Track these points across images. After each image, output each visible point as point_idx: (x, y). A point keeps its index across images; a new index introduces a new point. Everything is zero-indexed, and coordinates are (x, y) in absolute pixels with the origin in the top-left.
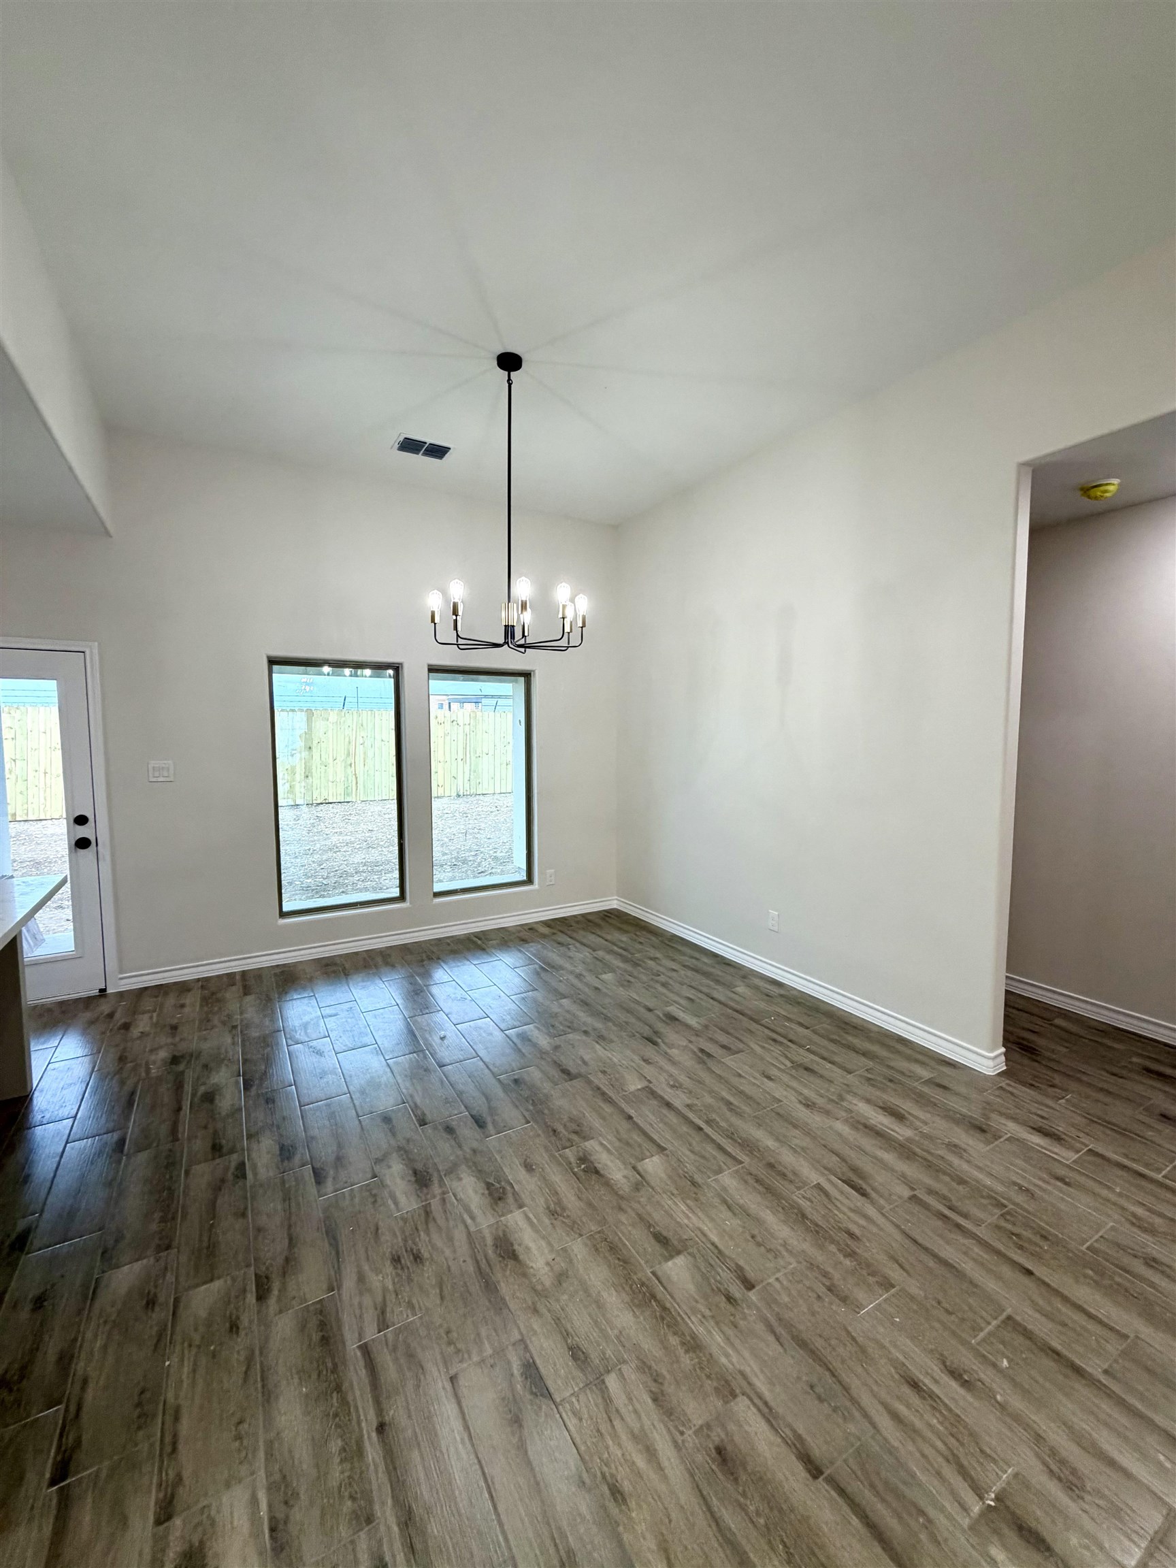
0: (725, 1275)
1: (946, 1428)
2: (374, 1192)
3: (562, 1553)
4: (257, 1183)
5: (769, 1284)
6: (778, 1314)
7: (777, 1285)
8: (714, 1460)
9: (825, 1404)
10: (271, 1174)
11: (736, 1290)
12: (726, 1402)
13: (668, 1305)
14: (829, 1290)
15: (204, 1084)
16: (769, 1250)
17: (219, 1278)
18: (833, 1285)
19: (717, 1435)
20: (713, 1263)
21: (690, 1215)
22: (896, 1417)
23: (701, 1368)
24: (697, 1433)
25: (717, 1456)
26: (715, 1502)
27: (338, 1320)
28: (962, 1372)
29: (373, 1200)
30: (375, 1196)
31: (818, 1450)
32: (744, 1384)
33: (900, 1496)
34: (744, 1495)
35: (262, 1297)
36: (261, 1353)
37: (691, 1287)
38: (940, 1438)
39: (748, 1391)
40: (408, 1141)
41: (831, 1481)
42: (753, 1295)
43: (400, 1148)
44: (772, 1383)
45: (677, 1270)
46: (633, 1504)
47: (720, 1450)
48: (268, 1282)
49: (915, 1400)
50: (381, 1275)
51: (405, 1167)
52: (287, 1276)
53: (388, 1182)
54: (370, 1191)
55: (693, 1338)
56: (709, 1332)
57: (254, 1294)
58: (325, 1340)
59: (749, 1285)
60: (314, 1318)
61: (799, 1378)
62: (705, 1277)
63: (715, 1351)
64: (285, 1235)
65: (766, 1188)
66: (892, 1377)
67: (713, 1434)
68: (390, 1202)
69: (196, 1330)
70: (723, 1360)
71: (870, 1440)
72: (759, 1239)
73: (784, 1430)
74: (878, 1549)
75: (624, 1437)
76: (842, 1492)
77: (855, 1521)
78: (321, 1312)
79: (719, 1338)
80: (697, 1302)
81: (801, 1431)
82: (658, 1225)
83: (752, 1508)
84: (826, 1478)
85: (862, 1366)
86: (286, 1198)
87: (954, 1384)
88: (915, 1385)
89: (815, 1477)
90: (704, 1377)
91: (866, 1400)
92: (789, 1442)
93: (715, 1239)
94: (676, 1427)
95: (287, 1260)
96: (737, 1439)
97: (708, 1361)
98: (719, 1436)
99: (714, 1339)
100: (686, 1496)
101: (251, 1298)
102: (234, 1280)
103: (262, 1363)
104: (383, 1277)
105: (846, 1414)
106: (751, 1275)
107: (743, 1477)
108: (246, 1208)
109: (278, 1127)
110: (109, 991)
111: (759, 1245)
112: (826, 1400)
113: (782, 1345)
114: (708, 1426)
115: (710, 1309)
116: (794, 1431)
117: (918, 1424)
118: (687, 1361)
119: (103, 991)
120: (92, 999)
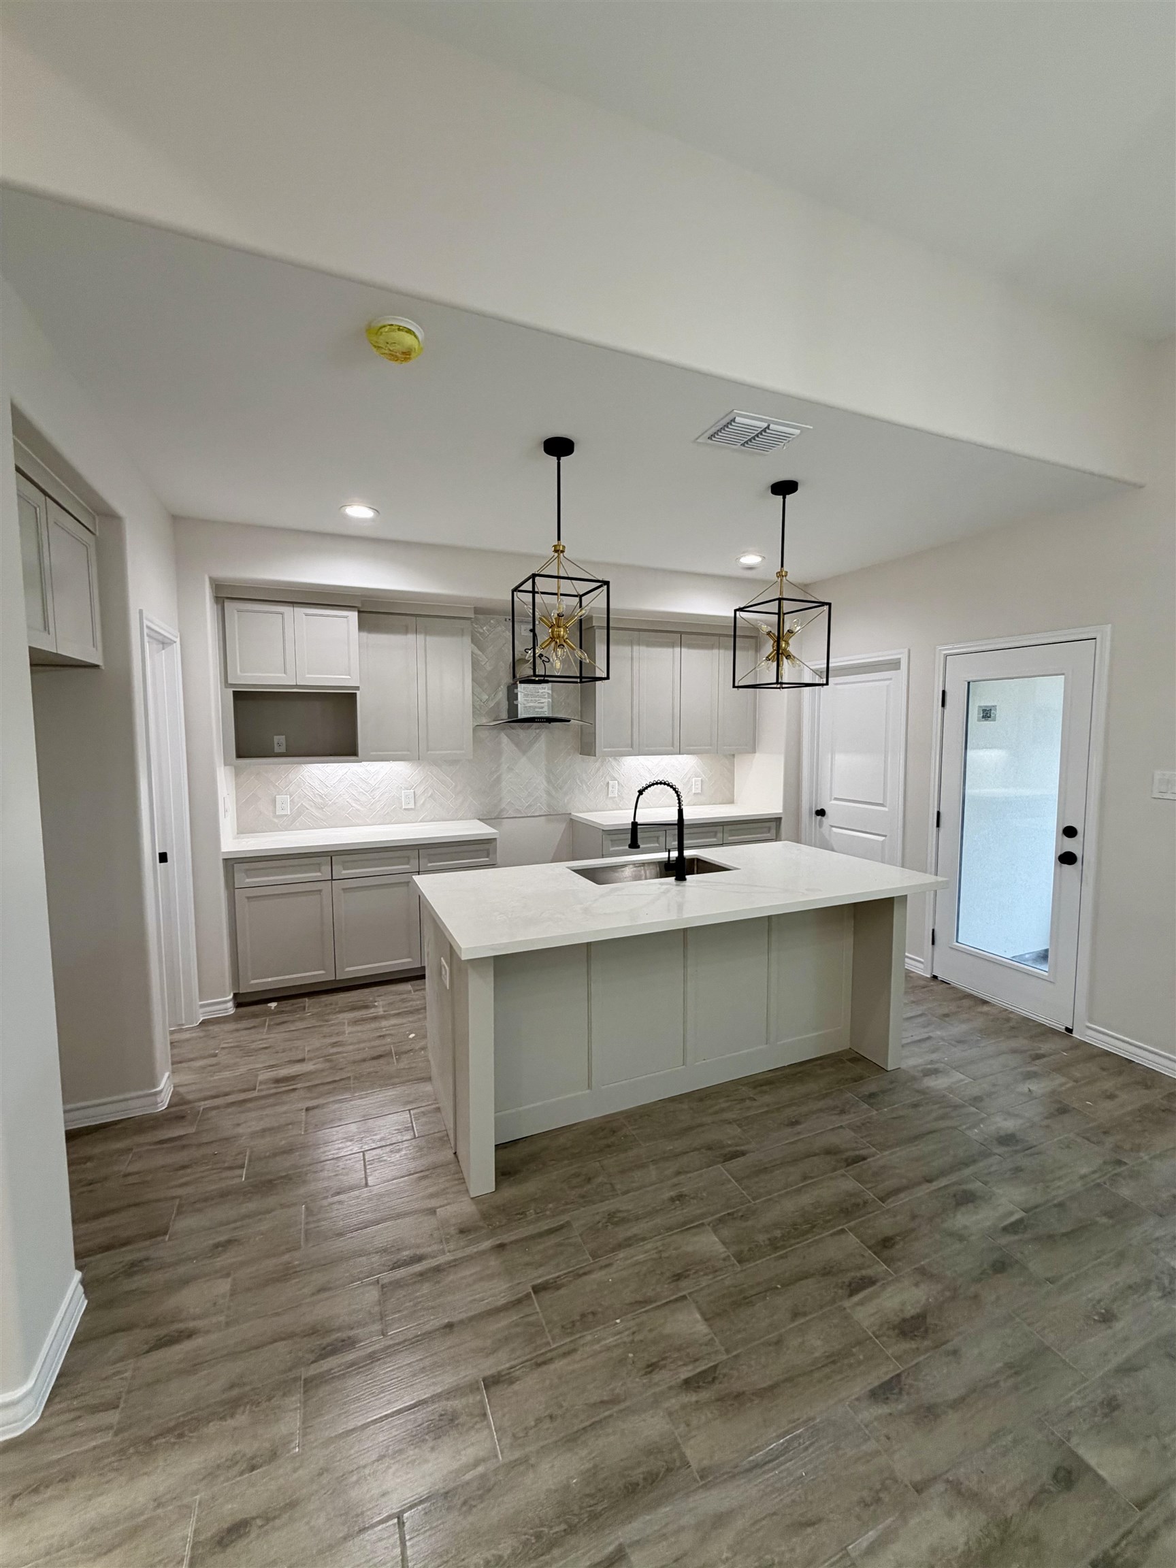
2: (885, 1496)
4: (849, 1311)
10: (865, 1324)
15: (985, 1183)
17: (710, 1326)
27: (658, 1503)
29: (868, 1500)
30: (878, 1500)
35: (688, 1384)
36: (621, 1411)
40: (1035, 1540)
43: (1005, 1525)
48: (709, 1382)
50: (729, 1555)
51: (961, 1548)
52: (719, 1403)
53: (913, 1522)
54: (885, 1488)
57: (690, 1374)
58: (632, 1490)
60: (661, 1463)
64: (775, 1379)
68: (872, 1535)
69: (650, 1331)
78: (669, 1470)
86: (833, 1359)
95: (739, 1396)
101: (686, 1373)
102: (710, 1342)
103: (611, 1416)
104: (727, 1559)
108: (805, 1314)
109: (953, 1298)
110: (1075, 1035)
119: (1069, 1030)
120: (1053, 1032)
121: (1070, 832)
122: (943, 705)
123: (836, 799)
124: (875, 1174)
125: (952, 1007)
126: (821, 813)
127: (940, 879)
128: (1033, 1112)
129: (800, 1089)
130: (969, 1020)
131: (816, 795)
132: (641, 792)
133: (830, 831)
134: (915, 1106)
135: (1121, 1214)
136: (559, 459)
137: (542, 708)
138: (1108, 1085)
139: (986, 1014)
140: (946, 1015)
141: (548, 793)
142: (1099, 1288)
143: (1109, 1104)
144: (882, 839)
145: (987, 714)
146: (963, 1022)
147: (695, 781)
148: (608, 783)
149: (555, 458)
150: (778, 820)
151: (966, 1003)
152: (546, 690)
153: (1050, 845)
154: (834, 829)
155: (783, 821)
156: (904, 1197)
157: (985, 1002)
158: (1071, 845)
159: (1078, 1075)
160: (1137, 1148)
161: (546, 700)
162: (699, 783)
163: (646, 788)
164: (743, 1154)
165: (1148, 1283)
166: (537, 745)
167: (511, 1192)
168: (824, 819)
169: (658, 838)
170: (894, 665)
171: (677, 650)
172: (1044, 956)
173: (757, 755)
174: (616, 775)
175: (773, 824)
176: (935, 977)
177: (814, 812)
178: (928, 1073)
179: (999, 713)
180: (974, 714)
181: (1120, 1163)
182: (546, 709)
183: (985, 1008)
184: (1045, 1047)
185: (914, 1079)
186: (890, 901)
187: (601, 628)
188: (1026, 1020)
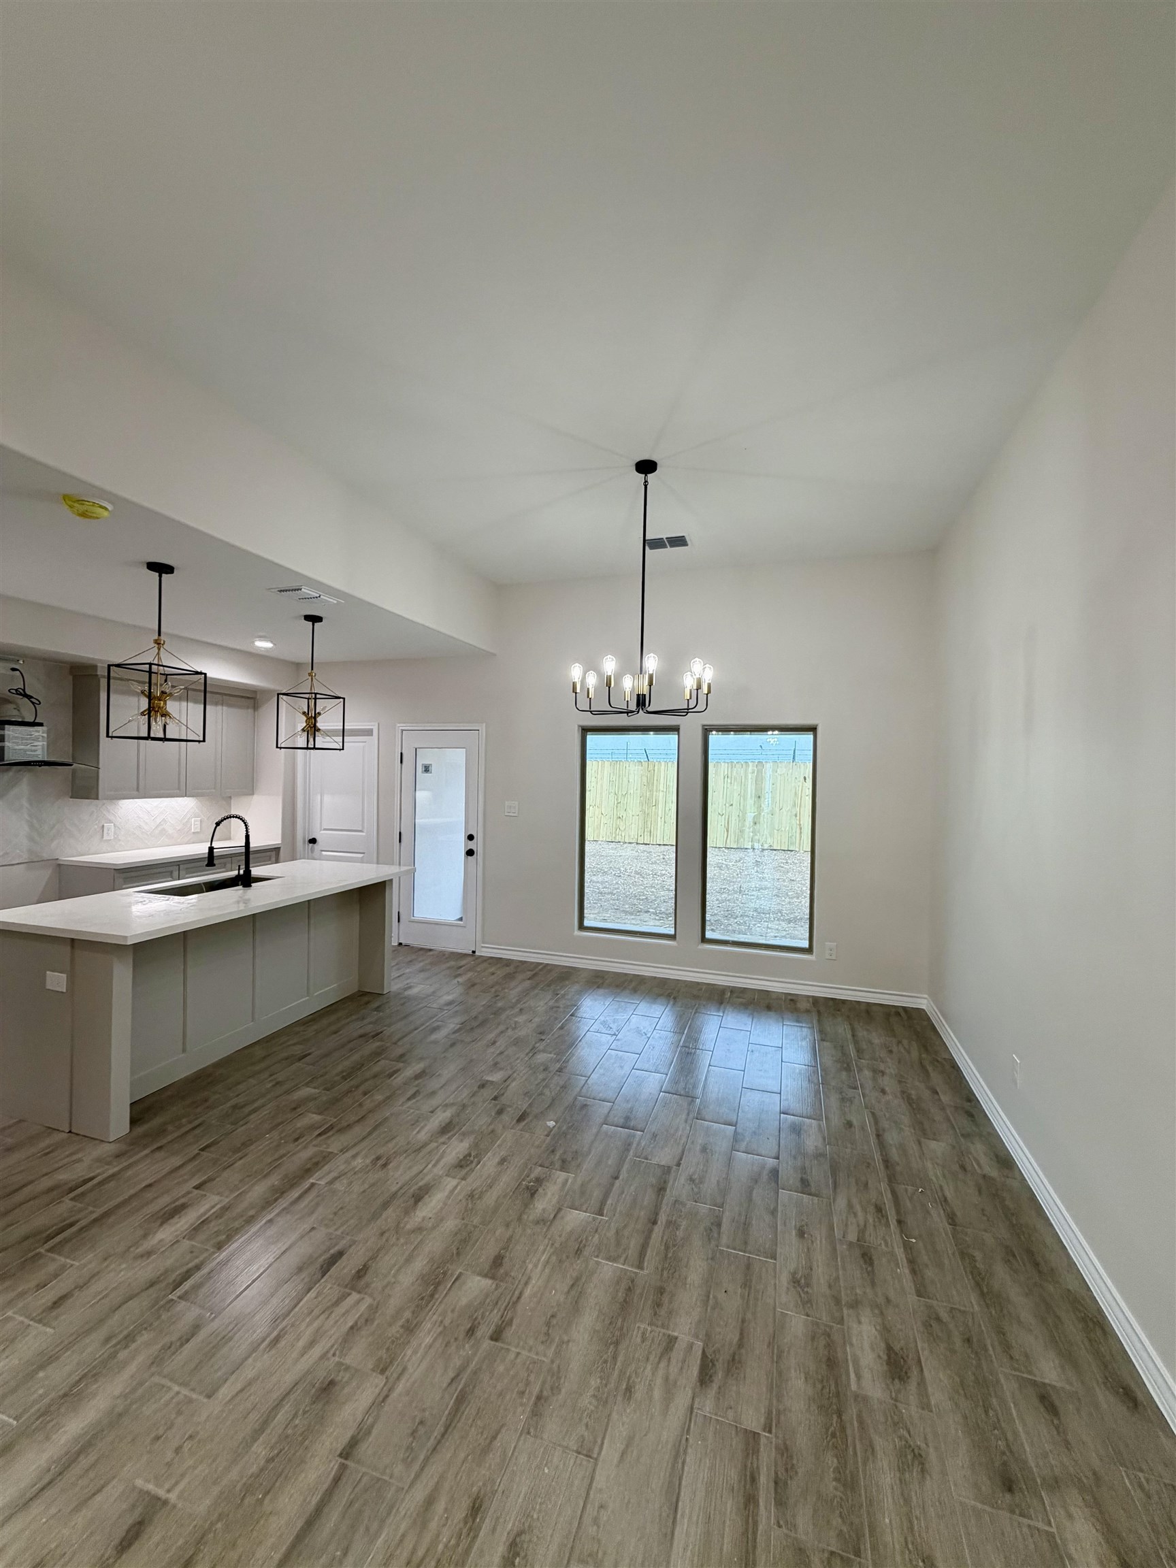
0: (494, 1317)
1: (443, 1553)
3: (230, 1335)
4: (390, 1082)
5: (508, 1350)
6: (480, 1369)
7: (512, 1356)
8: (322, 1382)
9: (411, 1439)
11: (485, 1330)
12: (373, 1370)
13: (437, 1296)
14: (539, 1398)
15: (442, 1021)
16: (547, 1334)
18: (546, 1399)
19: (344, 1376)
20: (500, 1303)
21: (540, 1266)
22: (430, 1501)
23: (393, 1342)
24: (340, 1364)
25: (327, 1383)
26: (292, 1397)
28: (522, 1554)
31: (365, 1449)
32: (395, 1375)
33: (353, 1528)
34: (305, 1412)
37: (464, 1301)
38: (428, 1550)
39: (391, 1380)
41: (343, 1468)
42: (487, 1344)
44: (408, 1393)
45: (475, 1286)
46: (273, 1352)
47: (332, 1383)
49: (460, 1513)
55: (416, 1325)
56: (429, 1332)
59: (496, 1336)
61: (424, 1410)
62: (482, 1303)
63: (414, 1343)
65: (625, 1301)
66: (472, 1485)
67: (341, 1374)
70: (409, 1352)
71: (393, 1489)
72: (554, 1321)
73: (370, 1418)
74: (300, 1524)
75: (316, 1325)
76: (337, 1480)
77: (315, 1500)
79: (428, 1340)
80: (453, 1311)
81: (375, 1432)
82: (510, 1253)
83: (297, 1422)
84: (343, 1464)
85: (468, 1456)
87: (501, 1549)
88: (476, 1509)
89: (340, 1455)
90: (387, 1346)
91: (434, 1470)
92: (361, 1425)
93: (528, 1292)
94: (336, 1350)
96: (346, 1391)
97: (403, 1343)
98: (343, 1377)
99: (426, 1336)
100: (289, 1379)
105: (409, 1459)
106: (508, 1334)
107: (320, 1406)
109: (435, 1061)
110: (477, 954)
111: (548, 1324)
112: (414, 1438)
113: (450, 1384)
114: (347, 1368)
115: (452, 1322)
116: (372, 1426)
117: (433, 1525)
118: (395, 1330)
119: (474, 952)
120: (466, 955)
121: (471, 837)
122: (401, 762)
123: (325, 829)
124: (389, 1036)
125: (414, 957)
126: (313, 841)
127: (403, 868)
128: (460, 990)
129: (333, 1018)
130: (423, 961)
131: (309, 825)
132: (218, 824)
133: (321, 854)
134: (403, 1004)
135: (497, 1013)
136: (160, 577)
137: (35, 751)
138: (492, 970)
139: (433, 955)
140: (411, 961)
141: (31, 839)
142: (491, 1036)
143: (493, 977)
144: (361, 855)
145: (427, 769)
146: (420, 962)
147: (195, 821)
148: (103, 826)
149: (157, 574)
150: (276, 850)
151: (421, 952)
152: (40, 734)
153: (461, 846)
154: (324, 853)
155: (282, 850)
156: (406, 1039)
157: (430, 950)
158: (472, 845)
159: (479, 970)
160: (504, 989)
161: (40, 744)
162: (199, 823)
163: (222, 821)
164: (309, 1054)
165: (507, 1029)
166: (15, 791)
167: (140, 1130)
168: (315, 845)
169: (171, 872)
170: (369, 733)
171: (184, 704)
172: (461, 919)
173: (255, 797)
174: (111, 818)
175: (273, 854)
176: (400, 944)
177: (307, 840)
178: (406, 989)
179: (433, 769)
180: (420, 769)
181: (497, 996)
182: (39, 752)
183: (431, 953)
184: (463, 963)
185: (399, 994)
186: (385, 882)
187: (104, 677)
188: (452, 953)
